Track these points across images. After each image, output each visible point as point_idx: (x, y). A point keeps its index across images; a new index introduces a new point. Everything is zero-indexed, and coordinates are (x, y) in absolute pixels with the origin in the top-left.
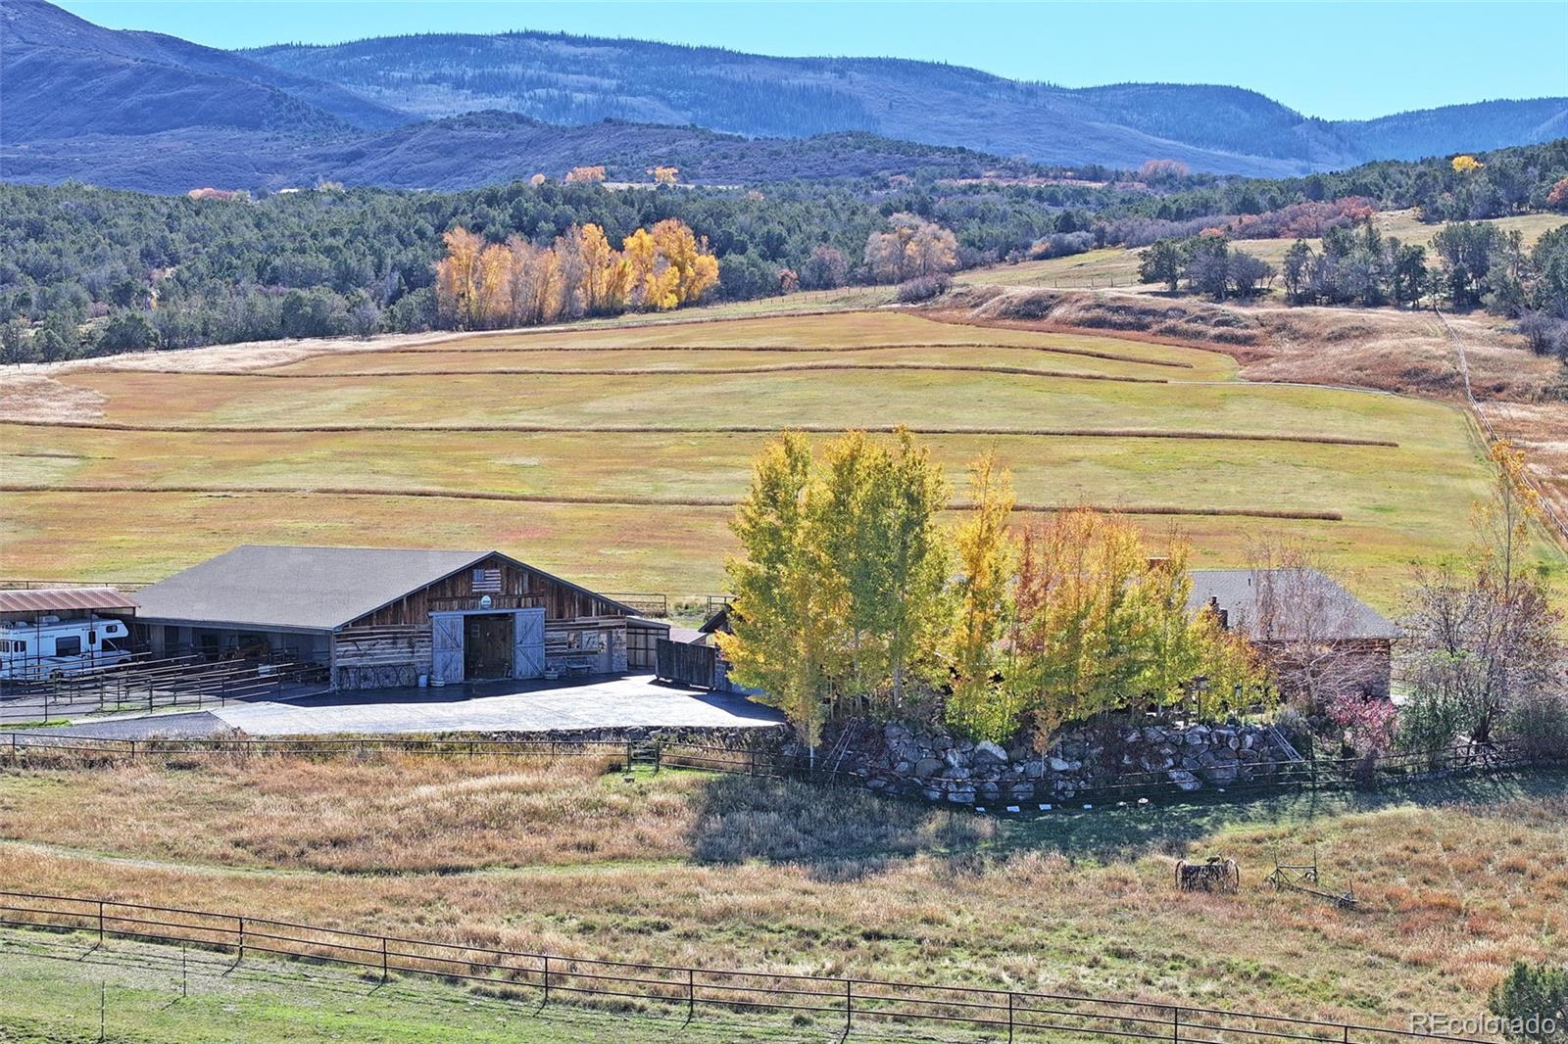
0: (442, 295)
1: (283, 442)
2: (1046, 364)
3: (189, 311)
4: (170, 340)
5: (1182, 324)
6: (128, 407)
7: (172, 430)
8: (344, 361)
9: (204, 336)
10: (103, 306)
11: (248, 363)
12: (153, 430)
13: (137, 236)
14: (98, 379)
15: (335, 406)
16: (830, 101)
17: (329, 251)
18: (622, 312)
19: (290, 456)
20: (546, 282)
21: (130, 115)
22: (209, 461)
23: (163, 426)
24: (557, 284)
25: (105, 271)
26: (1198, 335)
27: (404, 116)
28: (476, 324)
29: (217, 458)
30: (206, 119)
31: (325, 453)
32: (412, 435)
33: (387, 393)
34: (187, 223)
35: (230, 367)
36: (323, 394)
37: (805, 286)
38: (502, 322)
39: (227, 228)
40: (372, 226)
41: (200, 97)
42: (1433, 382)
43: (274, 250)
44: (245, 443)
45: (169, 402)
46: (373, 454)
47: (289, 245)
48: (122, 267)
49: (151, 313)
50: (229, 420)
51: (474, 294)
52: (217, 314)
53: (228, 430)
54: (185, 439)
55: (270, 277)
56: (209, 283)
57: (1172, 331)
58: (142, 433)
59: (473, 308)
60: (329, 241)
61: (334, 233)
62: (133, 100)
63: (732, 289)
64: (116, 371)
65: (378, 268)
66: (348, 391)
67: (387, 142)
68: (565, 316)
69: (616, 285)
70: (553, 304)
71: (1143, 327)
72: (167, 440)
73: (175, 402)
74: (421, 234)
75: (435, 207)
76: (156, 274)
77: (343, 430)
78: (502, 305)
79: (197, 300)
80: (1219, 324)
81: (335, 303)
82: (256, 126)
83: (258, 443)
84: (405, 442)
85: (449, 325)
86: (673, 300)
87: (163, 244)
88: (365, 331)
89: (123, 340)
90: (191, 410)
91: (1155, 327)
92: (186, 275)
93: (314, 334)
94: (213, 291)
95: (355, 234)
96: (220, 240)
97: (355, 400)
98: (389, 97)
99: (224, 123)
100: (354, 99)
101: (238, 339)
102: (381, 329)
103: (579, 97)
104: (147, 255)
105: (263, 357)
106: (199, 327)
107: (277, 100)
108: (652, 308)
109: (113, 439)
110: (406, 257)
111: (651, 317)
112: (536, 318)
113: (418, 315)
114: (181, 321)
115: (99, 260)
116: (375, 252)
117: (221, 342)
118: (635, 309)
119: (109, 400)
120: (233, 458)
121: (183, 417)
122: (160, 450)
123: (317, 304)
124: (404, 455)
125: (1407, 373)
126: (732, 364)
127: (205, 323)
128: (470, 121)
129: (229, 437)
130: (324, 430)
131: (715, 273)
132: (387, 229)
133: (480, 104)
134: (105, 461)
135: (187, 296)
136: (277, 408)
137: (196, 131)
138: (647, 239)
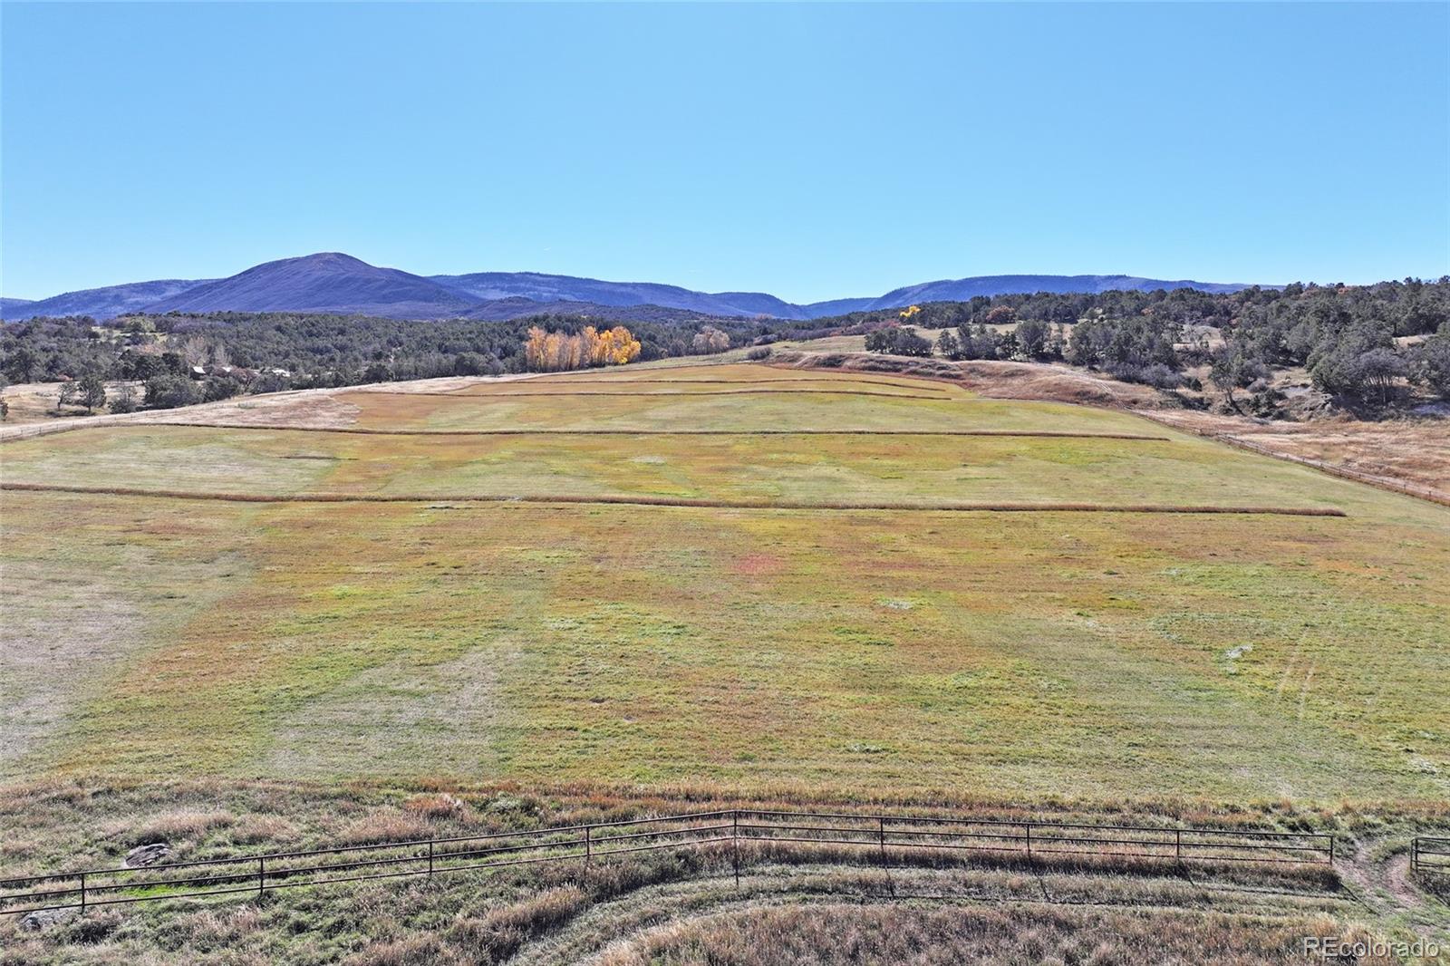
0: (529, 356)
1: (475, 443)
2: (889, 390)
3: (409, 364)
4: (400, 376)
5: (918, 368)
6: (373, 415)
7: (400, 433)
8: (491, 387)
9: (416, 375)
10: (369, 362)
11: (441, 389)
12: (388, 433)
13: (386, 334)
14: (359, 397)
15: (498, 415)
16: (630, 296)
17: (469, 339)
18: (604, 366)
19: (486, 457)
20: (573, 352)
21: (384, 297)
22: (427, 461)
23: (394, 431)
24: (578, 353)
25: (371, 348)
26: (931, 374)
27: (482, 299)
28: (544, 370)
29: (433, 459)
30: (415, 298)
31: (507, 453)
32: (559, 436)
33: (525, 406)
34: (407, 330)
35: (432, 390)
36: (489, 407)
37: (670, 355)
38: (555, 369)
39: (423, 332)
40: (486, 330)
41: (410, 291)
42: (1095, 399)
43: (445, 339)
44: (450, 444)
45: (399, 412)
46: (543, 454)
47: (451, 337)
48: (378, 346)
49: (391, 363)
50: (437, 425)
51: (542, 357)
52: (422, 364)
53: (437, 433)
54: (408, 440)
55: (444, 350)
56: (417, 352)
57: (914, 372)
58: (379, 436)
59: (542, 363)
60: (469, 336)
61: (470, 332)
62: (385, 291)
63: (645, 356)
64: (369, 393)
65: (491, 347)
66: (503, 405)
67: (480, 307)
68: (581, 367)
69: (602, 353)
70: (576, 361)
71: (898, 371)
72: (397, 441)
73: (403, 412)
74: (508, 333)
75: (512, 323)
76: (394, 349)
77: (513, 433)
78: (553, 361)
79: (412, 359)
80: (939, 369)
81: (481, 359)
82: (431, 301)
83: (459, 444)
84: (558, 443)
85: (533, 370)
86: (625, 360)
87: (396, 338)
88: (496, 373)
89: (376, 376)
90: (412, 418)
91: (904, 371)
92: (407, 349)
93: (471, 374)
94: (419, 355)
95: (480, 333)
96: (421, 335)
97: (508, 411)
98: (478, 293)
99: (420, 300)
100: (466, 293)
101: (433, 377)
102: (504, 372)
103: (545, 294)
104: (389, 342)
105: (448, 385)
106: (413, 371)
107: (439, 293)
108: (616, 364)
109: (359, 441)
110: (503, 342)
111: (617, 367)
112: (570, 368)
113: (517, 366)
114: (405, 368)
115: (369, 343)
116: (489, 340)
117: (425, 378)
118: (609, 364)
119: (362, 411)
120: (444, 458)
121: (406, 423)
122: (391, 451)
123: (472, 360)
124: (565, 454)
125: (1078, 394)
126: (699, 390)
127: (416, 369)
128: (510, 300)
129: (439, 440)
130: (501, 433)
131: (639, 349)
132: (493, 331)
133: (512, 295)
134: (350, 462)
135: (407, 357)
136: (464, 416)
137: (409, 302)
138: (611, 334)
